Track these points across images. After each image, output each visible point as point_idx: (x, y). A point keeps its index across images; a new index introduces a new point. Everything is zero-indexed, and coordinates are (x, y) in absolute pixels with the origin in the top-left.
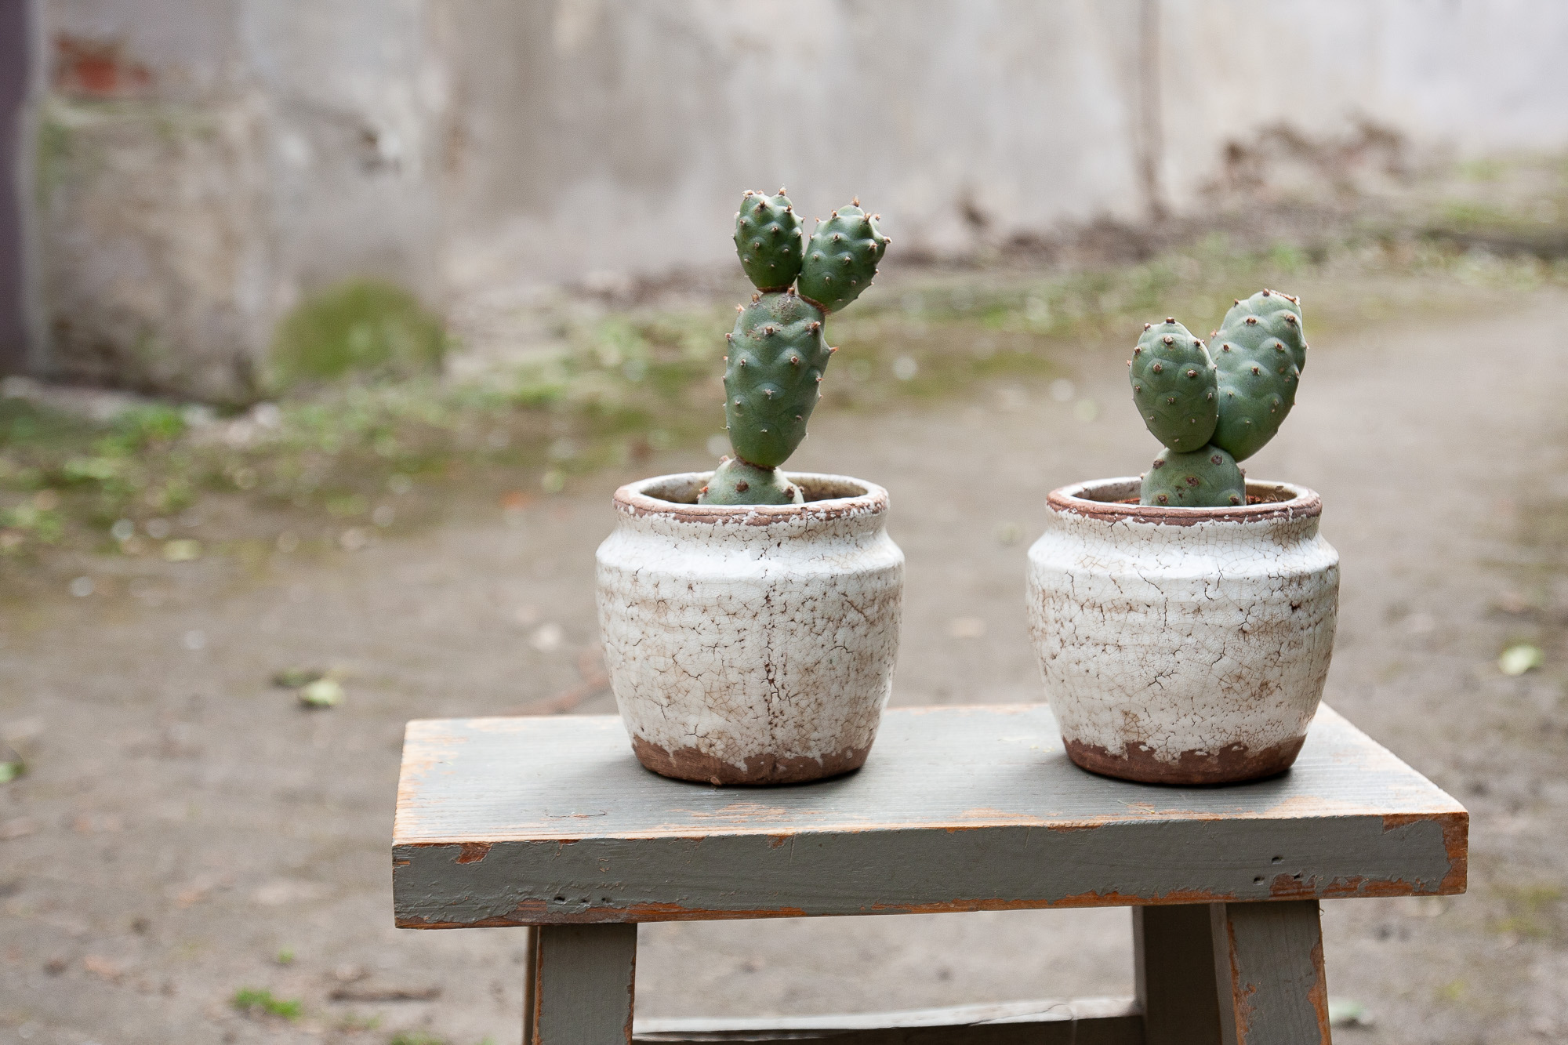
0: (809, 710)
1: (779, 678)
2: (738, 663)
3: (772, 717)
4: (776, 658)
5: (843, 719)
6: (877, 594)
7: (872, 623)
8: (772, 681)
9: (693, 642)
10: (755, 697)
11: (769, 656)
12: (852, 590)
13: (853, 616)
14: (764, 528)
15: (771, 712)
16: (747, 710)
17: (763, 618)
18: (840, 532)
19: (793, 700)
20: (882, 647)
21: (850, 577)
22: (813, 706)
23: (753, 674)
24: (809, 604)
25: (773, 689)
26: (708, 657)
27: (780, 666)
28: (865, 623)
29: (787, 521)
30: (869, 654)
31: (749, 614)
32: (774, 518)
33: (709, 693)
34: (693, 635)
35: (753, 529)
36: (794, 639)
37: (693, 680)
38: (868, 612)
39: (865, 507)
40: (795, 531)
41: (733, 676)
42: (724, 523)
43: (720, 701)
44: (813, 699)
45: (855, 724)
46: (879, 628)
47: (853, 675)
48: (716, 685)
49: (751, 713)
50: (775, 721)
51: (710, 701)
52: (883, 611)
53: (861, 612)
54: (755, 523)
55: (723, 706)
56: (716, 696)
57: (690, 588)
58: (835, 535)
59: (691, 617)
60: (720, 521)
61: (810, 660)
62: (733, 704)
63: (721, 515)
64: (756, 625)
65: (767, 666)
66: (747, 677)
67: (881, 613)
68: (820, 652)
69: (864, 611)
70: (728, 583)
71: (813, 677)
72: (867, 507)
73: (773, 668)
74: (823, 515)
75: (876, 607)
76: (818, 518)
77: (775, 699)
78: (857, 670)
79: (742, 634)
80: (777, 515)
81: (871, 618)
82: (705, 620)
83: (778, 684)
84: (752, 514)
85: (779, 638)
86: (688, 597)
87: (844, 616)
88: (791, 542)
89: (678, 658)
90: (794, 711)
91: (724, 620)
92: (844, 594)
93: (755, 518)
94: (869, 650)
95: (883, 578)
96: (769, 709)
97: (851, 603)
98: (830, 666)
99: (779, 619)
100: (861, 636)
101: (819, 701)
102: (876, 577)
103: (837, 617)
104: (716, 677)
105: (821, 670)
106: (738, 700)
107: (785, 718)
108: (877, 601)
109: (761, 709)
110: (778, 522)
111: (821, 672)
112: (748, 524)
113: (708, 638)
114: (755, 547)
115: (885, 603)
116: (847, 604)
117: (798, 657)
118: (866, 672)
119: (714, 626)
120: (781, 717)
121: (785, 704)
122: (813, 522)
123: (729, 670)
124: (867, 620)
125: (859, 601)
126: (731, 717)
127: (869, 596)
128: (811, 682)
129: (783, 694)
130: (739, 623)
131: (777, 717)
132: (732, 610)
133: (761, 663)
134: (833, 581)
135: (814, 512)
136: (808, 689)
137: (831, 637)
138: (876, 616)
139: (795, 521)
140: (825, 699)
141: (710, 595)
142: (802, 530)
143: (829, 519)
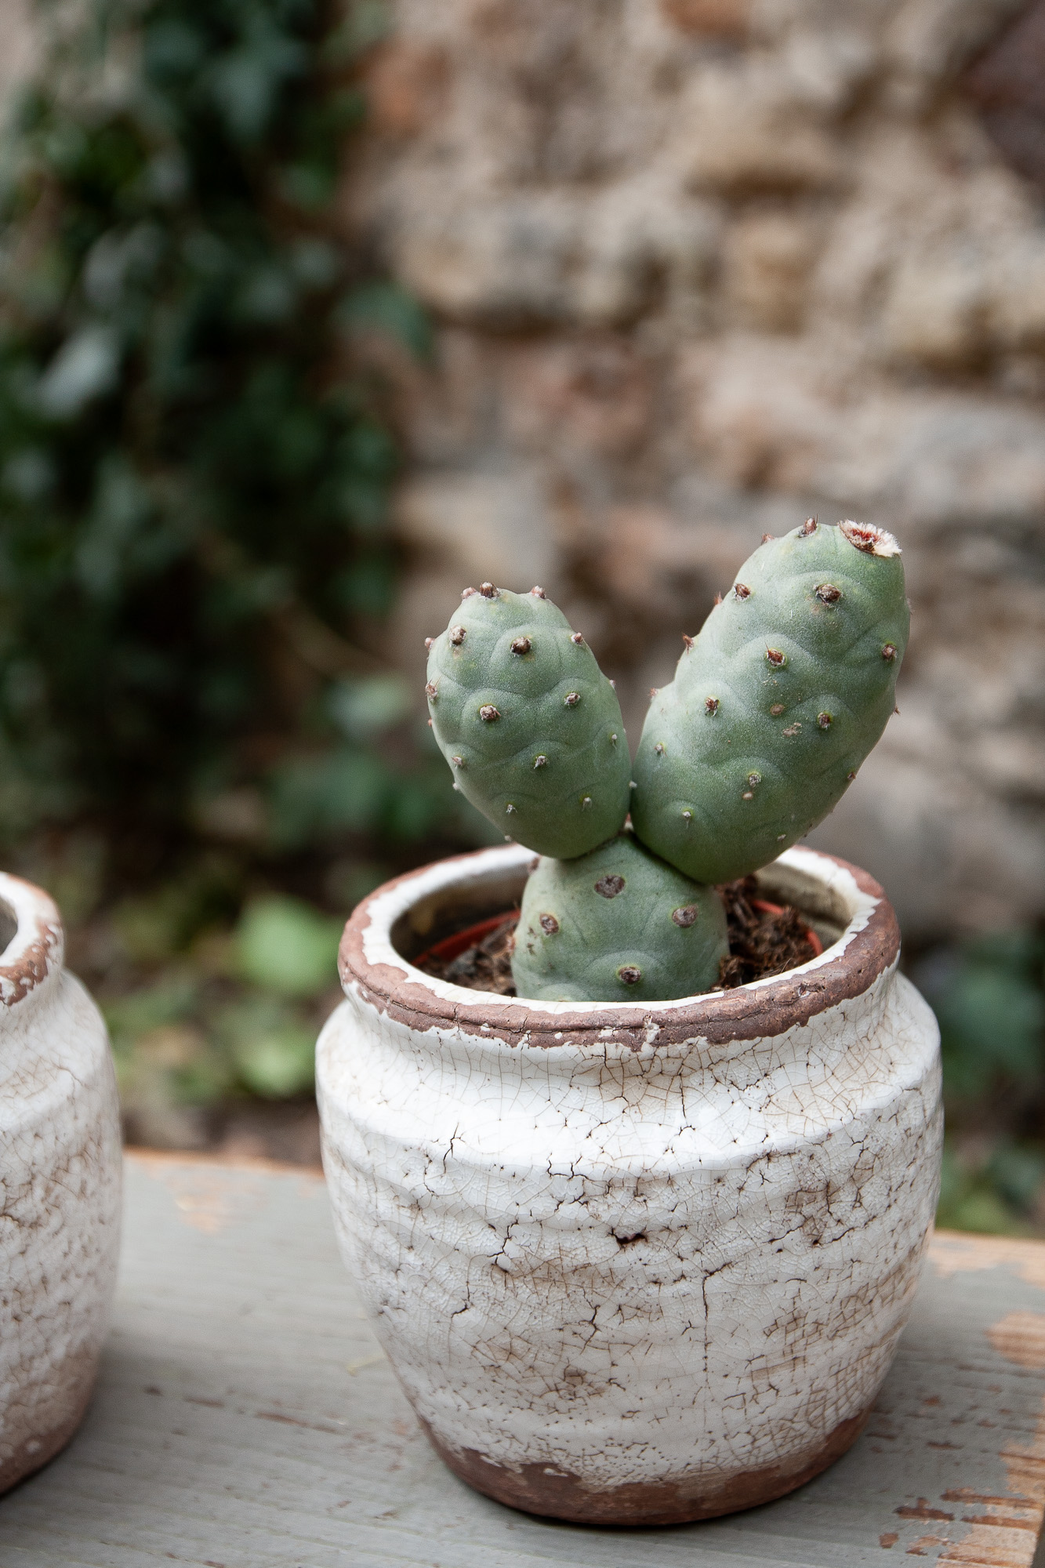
6: (35, 1169)
7: (35, 1225)
20: (66, 1254)
28: (17, 1230)
30: (37, 1281)
38: (22, 1209)
46: (55, 1221)
52: (58, 1190)
53: (4, 1215)
67: (51, 1199)
69: (11, 1211)
75: (39, 1192)
78: (15, 1318)
81: (31, 1217)
94: (36, 1277)
95: (48, 1131)
102: (29, 1137)
108: (38, 1181)
115: (59, 1173)
118: (36, 1313)
124: (21, 1225)
127: (19, 1177)
138: (41, 1208)
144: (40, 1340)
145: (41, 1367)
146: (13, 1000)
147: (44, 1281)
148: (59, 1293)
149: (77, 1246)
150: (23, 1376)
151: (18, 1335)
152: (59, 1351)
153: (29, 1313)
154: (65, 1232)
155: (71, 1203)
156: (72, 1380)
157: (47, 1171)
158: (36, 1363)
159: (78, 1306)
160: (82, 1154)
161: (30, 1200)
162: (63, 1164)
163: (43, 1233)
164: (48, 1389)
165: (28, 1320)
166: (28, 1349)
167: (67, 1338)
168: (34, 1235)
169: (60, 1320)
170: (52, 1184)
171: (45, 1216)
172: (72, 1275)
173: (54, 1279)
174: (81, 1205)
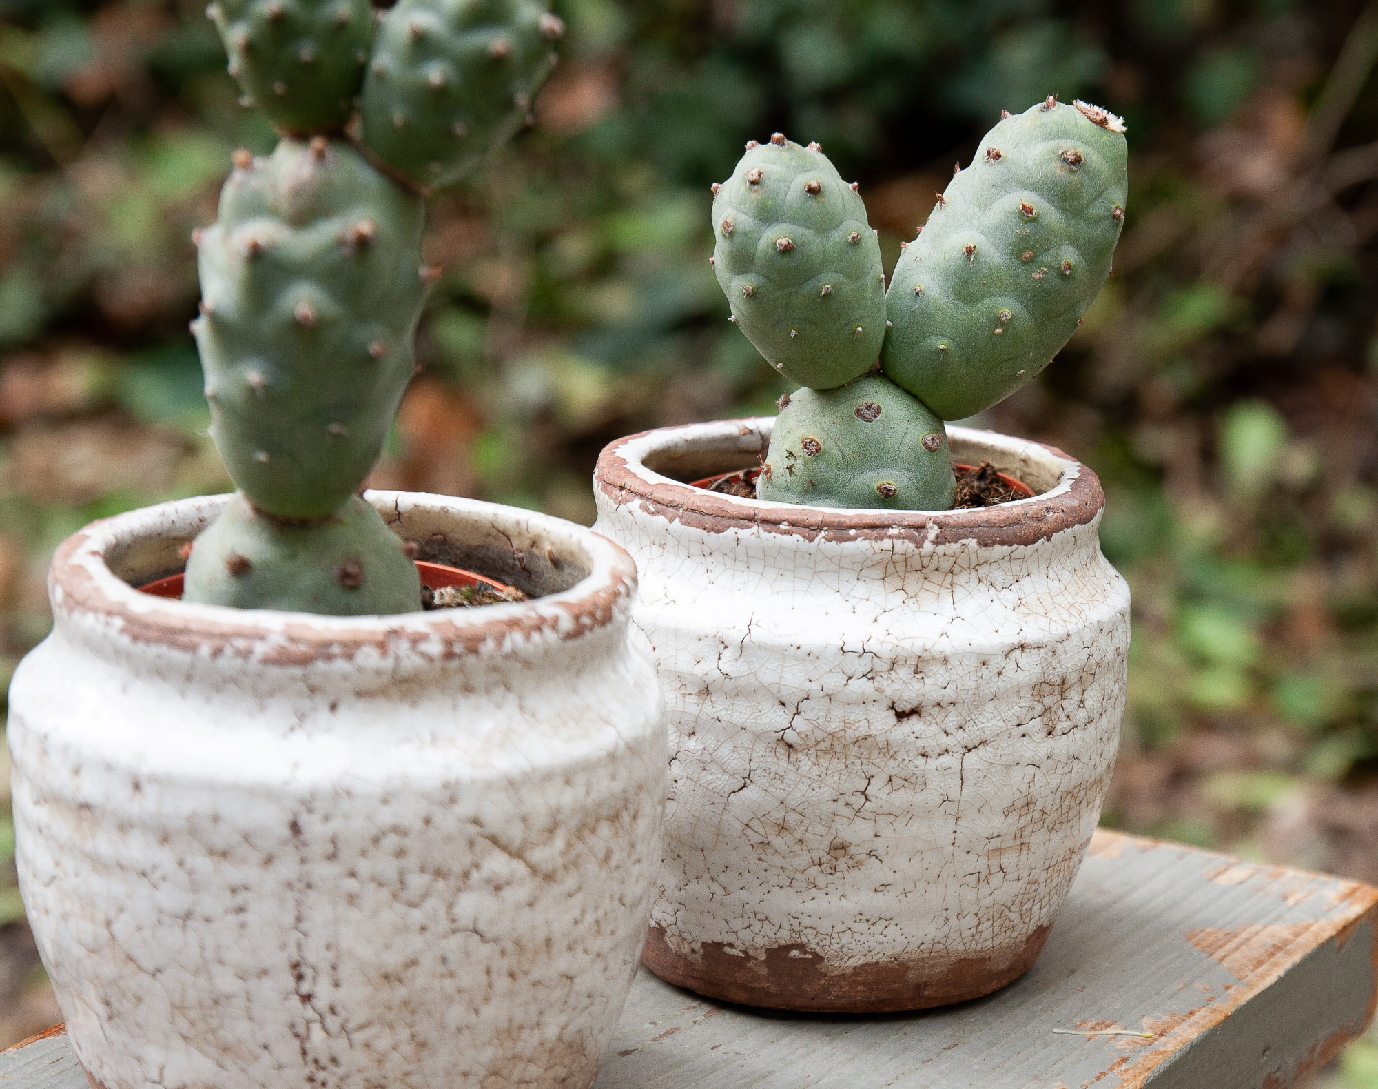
0: (396, 1057)
1: (324, 993)
2: (234, 955)
3: (312, 1067)
4: (315, 954)
5: (482, 1072)
7: (549, 877)
8: (307, 998)
9: (142, 900)
10: (274, 1029)
11: (299, 946)
12: (495, 812)
13: (498, 864)
14: (297, 671)
15: (310, 1058)
16: (258, 1050)
17: (287, 868)
18: (479, 680)
19: (358, 1037)
20: (576, 922)
21: (489, 786)
22: (407, 1049)
23: (267, 982)
24: (391, 841)
25: (310, 1013)
26: (172, 936)
27: (324, 968)
28: (529, 878)
29: (349, 657)
30: (540, 941)
31: (255, 857)
32: (324, 650)
33: (179, 1008)
34: (143, 889)
35: (275, 672)
36: (354, 914)
37: (145, 979)
38: (539, 855)
39: (546, 629)
40: (370, 682)
41: (226, 982)
42: (217, 652)
43: (201, 1026)
44: (404, 1034)
45: (514, 1079)
46: (570, 882)
47: (502, 983)
48: (192, 996)
49: (266, 1058)
50: (320, 1076)
51: (184, 1026)
52: (580, 848)
53: (519, 857)
54: (283, 659)
55: (210, 1037)
56: (194, 1014)
57: (137, 786)
58: (468, 689)
59: (137, 849)
60: (205, 650)
61: (392, 960)
62: (227, 1036)
63: (209, 635)
64: (270, 880)
65: (296, 966)
66: (254, 984)
67: (571, 856)
68: (416, 943)
69: (528, 853)
70: (211, 787)
71: (401, 992)
73: (308, 972)
74: (435, 648)
75: (559, 843)
76: (423, 655)
77: (317, 1034)
78: (510, 974)
79: (242, 897)
80: (327, 644)
81: (546, 868)
82: (164, 858)
83: (321, 1002)
84: (277, 640)
85: (320, 912)
86: (135, 807)
87: (477, 866)
88: (361, 704)
89: (118, 928)
90: (360, 1058)
91: (203, 864)
92: (476, 821)
93: (282, 650)
94: (541, 935)
95: (579, 780)
96: (304, 1053)
97: (494, 840)
98: (442, 969)
99: (322, 871)
100: (518, 907)
101: (419, 1039)
102: (559, 781)
103: (457, 868)
104: (189, 978)
105: (420, 979)
106: (238, 1029)
107: (341, 1071)
108: (561, 831)
109: (287, 1050)
110: (330, 658)
111: (420, 982)
112: (267, 661)
113: (172, 898)
114: (280, 710)
115: (585, 831)
116: (482, 843)
117: (365, 952)
118: (534, 976)
119: (182, 875)
120: (332, 1068)
121: (340, 1046)
122: (411, 662)
123: (215, 968)
124: (534, 873)
125: (515, 834)
126: (227, 1061)
127: (541, 819)
128: (396, 1002)
129: (333, 1023)
130: (233, 873)
131: (323, 1068)
132: (219, 844)
133: (279, 961)
134: (451, 794)
135: (416, 640)
136: (391, 1016)
137: (442, 912)
138: (560, 861)
139: (369, 658)
140: (433, 1036)
141: (179, 807)
142: (386, 679)
143: (449, 655)
144: (533, 1009)
145: (529, 1041)
146: (570, 636)
147: (548, 943)
148: (563, 962)
149: (590, 917)
150: (509, 1044)
151: (511, 994)
153: (526, 973)
154: (579, 897)
155: (591, 867)
156: (560, 1071)
157: (574, 823)
158: (525, 1034)
159: (580, 985)
161: (548, 849)
162: (590, 822)
163: (556, 890)
164: (533, 1070)
165: (523, 981)
166: (519, 1016)
167: (562, 1019)
168: (546, 888)
169: (558, 993)
170: (574, 840)
171: (561, 873)
172: (579, 949)
173: (560, 945)
174: (603, 874)
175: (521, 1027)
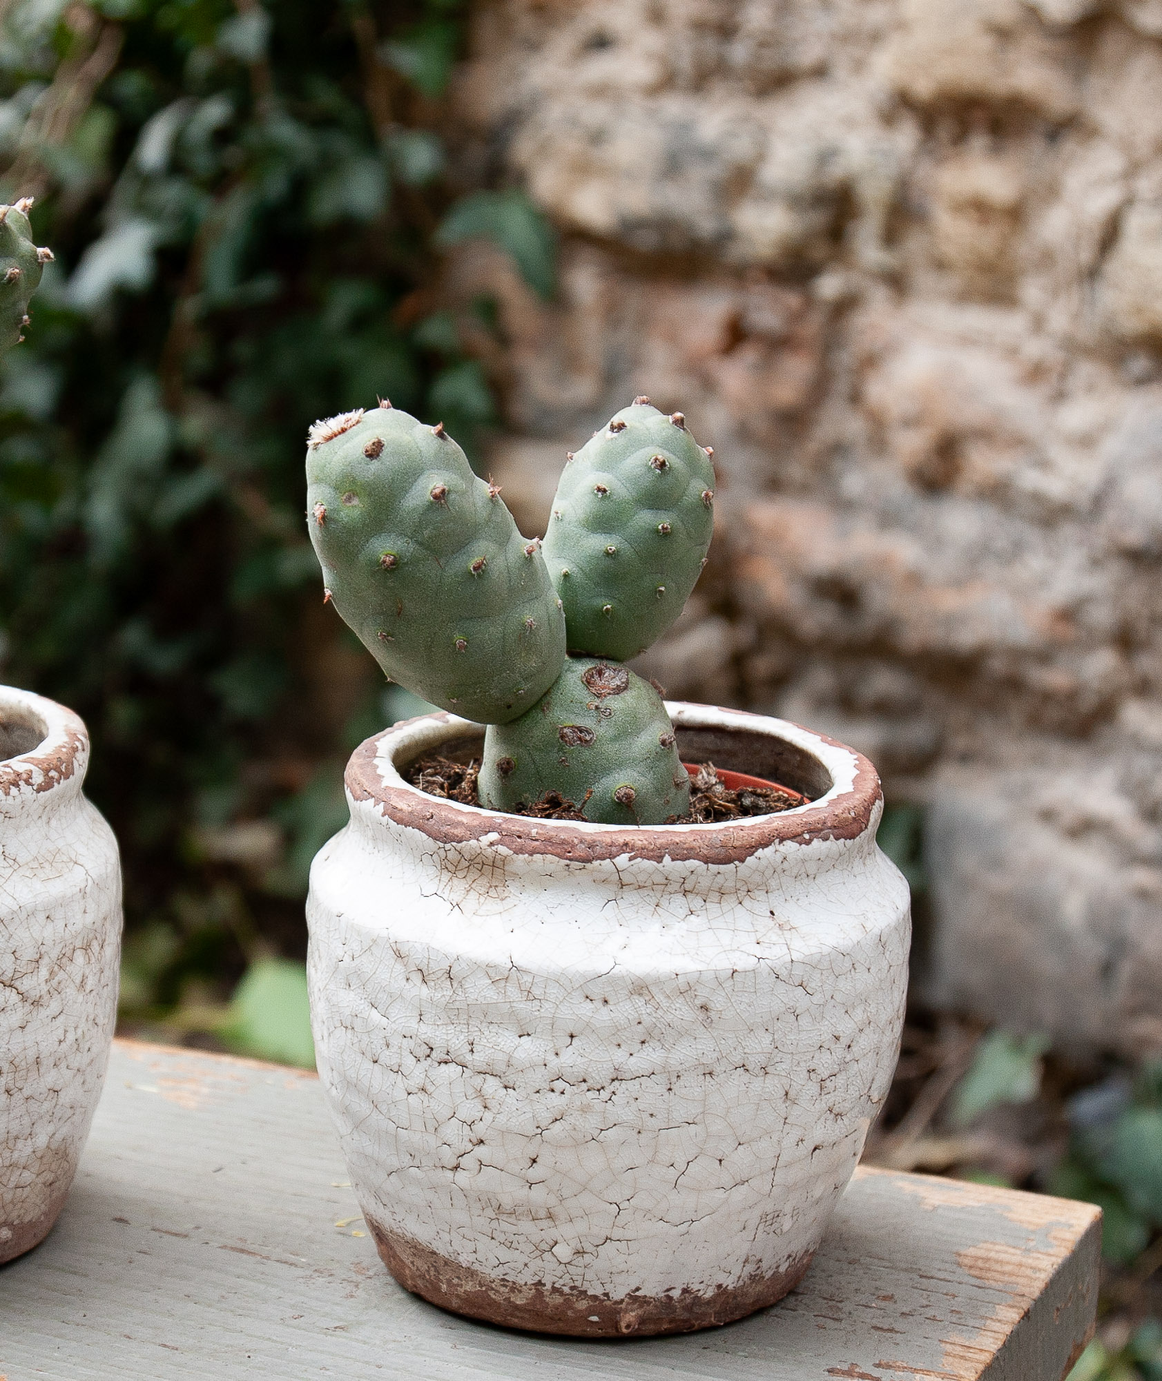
6: (43, 949)
7: (37, 1003)
20: (60, 1042)
28: (20, 1004)
30: (31, 1059)
38: (27, 984)
39: (22, 783)
45: (11, 1185)
46: (54, 1006)
52: (61, 975)
53: (11, 986)
67: (54, 983)
69: (17, 984)
72: (28, 783)
75: (44, 972)
78: (8, 1091)
81: (34, 994)
94: (31, 1054)
95: (58, 915)
102: (41, 917)
108: (44, 962)
115: (64, 960)
118: (27, 1092)
124: (24, 1000)
127: (28, 953)
138: (45, 988)
144: (26, 1121)
145: (23, 1150)
146: (41, 788)
147: (38, 1061)
148: (50, 1078)
149: (71, 1037)
150: (7, 1153)
151: (8, 1108)
152: (41, 1140)
153: (20, 1090)
154: (62, 1018)
155: (70, 991)
156: (49, 1177)
157: (54, 954)
158: (20, 1144)
159: (65, 1098)
160: (86, 948)
161: (35, 978)
162: (68, 952)
163: (44, 1013)
164: (27, 1176)
165: (18, 1096)
166: (15, 1127)
167: (50, 1129)
168: (35, 1013)
169: (47, 1106)
170: (56, 968)
171: (46, 997)
172: (63, 1065)
173: (47, 1062)
174: (80, 998)
175: (17, 1138)
